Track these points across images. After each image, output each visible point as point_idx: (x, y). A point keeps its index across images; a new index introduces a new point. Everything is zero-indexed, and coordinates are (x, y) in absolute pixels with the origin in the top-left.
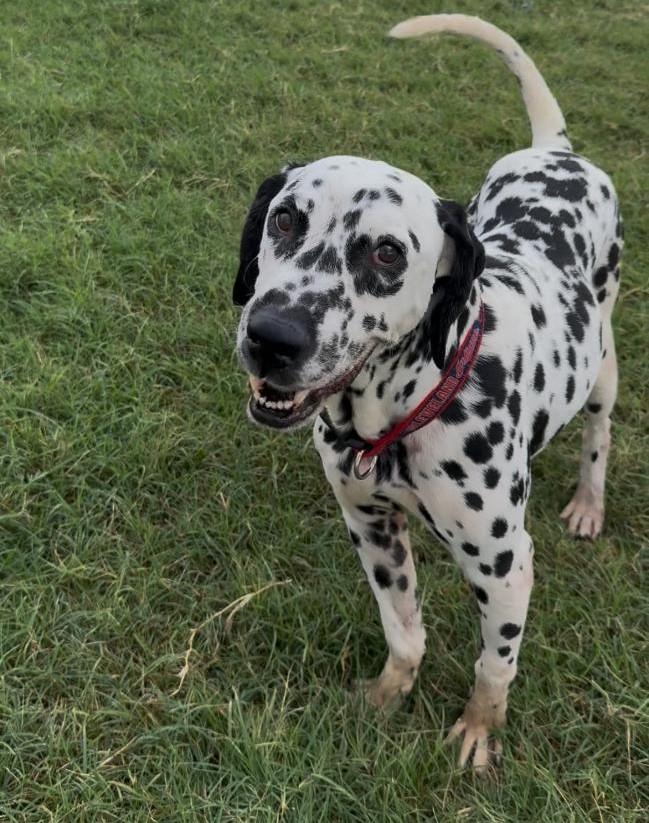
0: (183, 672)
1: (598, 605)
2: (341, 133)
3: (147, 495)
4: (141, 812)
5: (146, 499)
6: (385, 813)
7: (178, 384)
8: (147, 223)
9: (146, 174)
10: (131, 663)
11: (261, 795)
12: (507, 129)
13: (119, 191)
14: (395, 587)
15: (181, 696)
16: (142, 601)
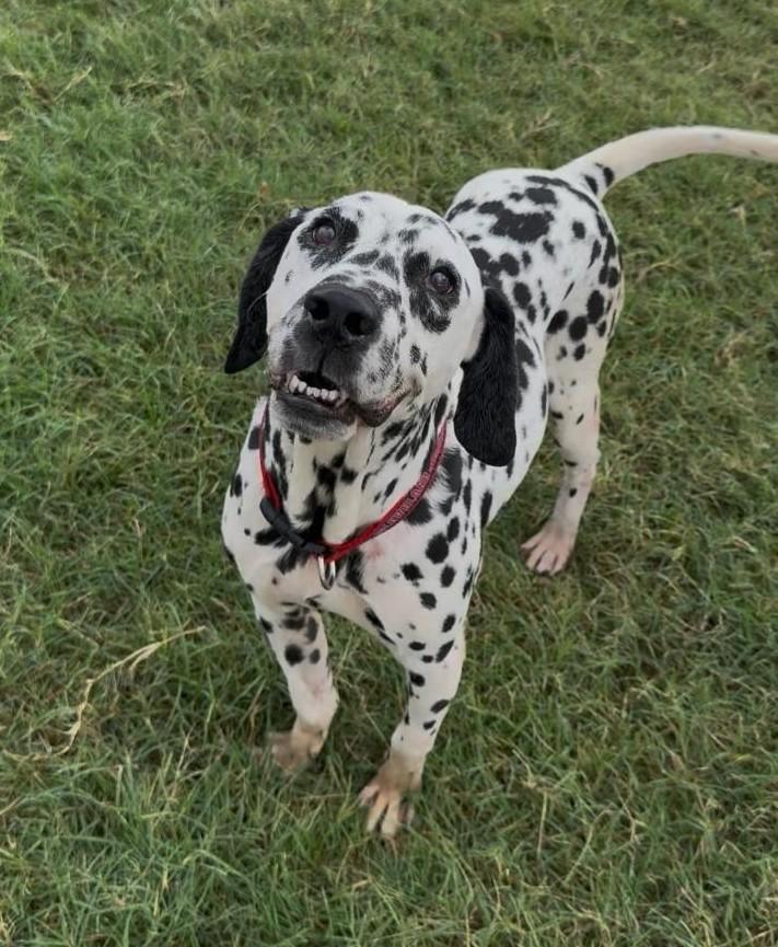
0: (75, 729)
1: (539, 660)
2: (336, 18)
3: (51, 517)
4: (17, 879)
5: (50, 522)
6: (273, 888)
7: (100, 375)
8: (76, 147)
9: (81, 74)
10: (20, 712)
11: (142, 868)
12: (547, 22)
13: (45, 96)
14: (306, 662)
15: (71, 754)
16: (37, 643)
